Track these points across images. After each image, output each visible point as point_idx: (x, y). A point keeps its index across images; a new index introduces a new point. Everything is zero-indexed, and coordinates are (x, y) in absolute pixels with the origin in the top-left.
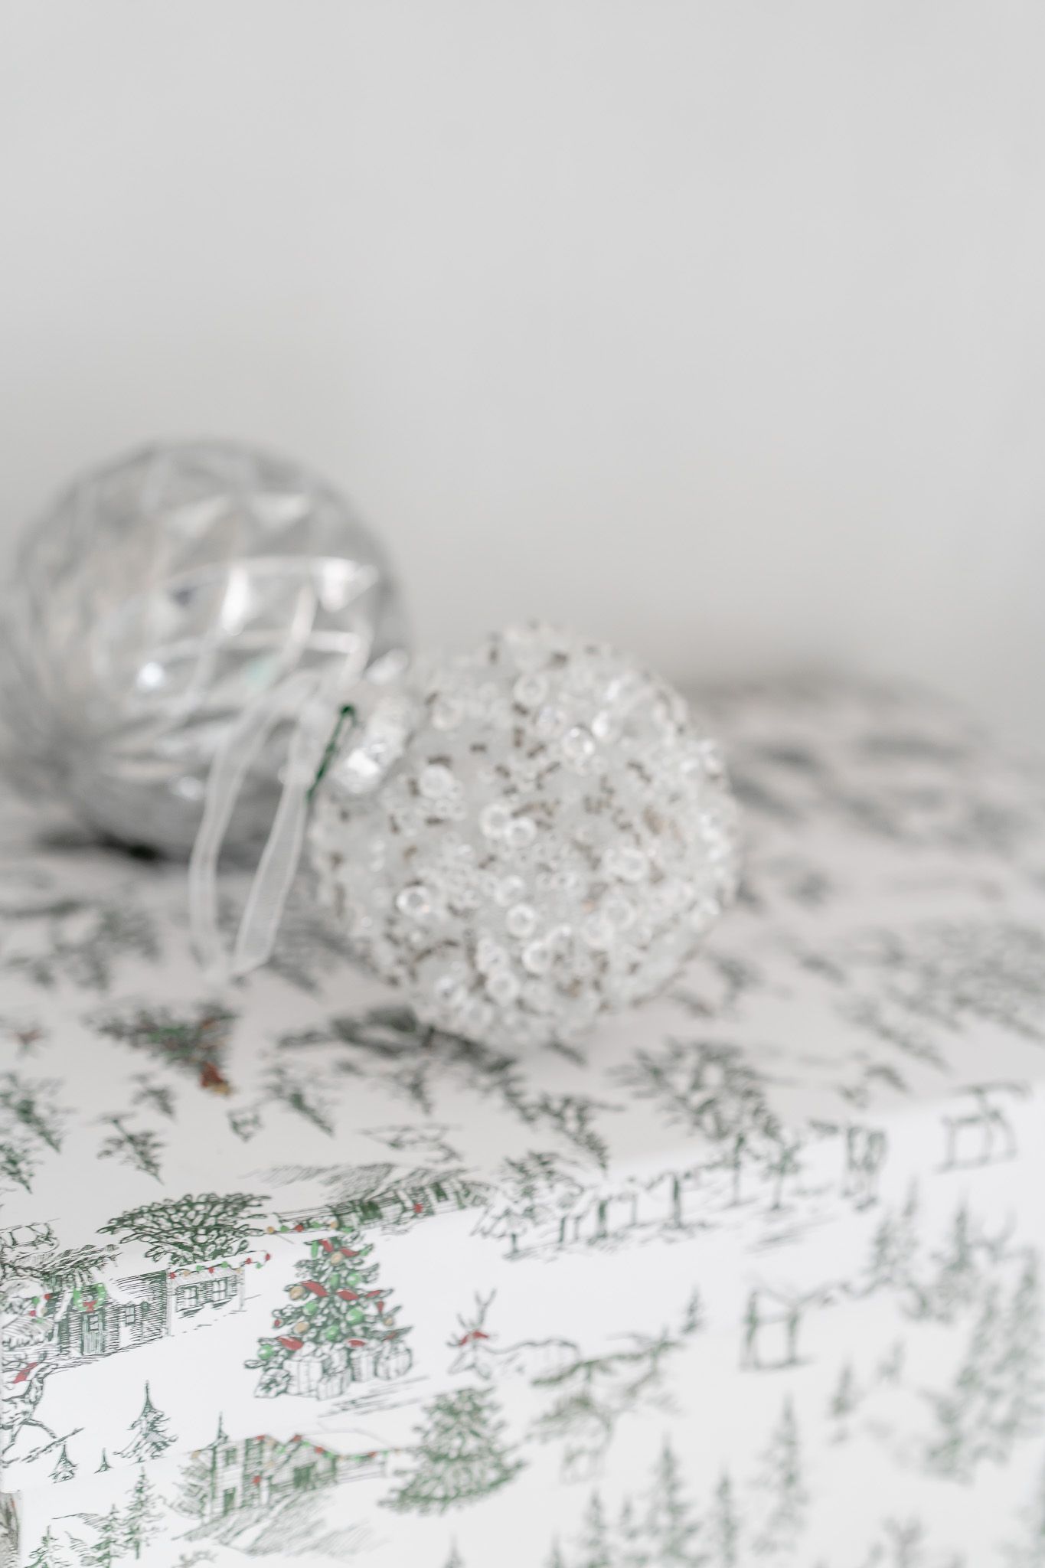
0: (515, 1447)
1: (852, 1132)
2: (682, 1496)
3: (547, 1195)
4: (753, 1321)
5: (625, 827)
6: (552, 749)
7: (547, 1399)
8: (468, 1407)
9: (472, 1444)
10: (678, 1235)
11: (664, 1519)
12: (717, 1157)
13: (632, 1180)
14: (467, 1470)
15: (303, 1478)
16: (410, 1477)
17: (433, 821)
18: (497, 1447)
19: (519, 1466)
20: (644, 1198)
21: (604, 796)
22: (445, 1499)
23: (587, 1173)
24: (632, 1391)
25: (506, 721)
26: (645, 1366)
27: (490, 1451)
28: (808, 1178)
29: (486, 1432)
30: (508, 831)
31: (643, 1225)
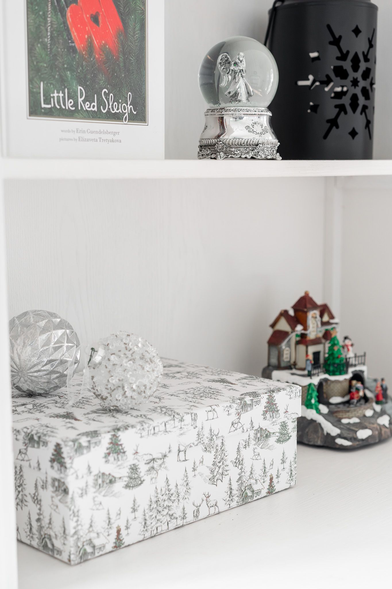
0: (143, 477)
1: (191, 414)
2: (170, 487)
3: (146, 426)
4: (179, 451)
5: (147, 362)
6: (133, 349)
7: (147, 467)
8: (135, 468)
9: (136, 476)
10: (166, 433)
11: (167, 492)
12: (171, 419)
13: (158, 423)
14: (136, 481)
15: (111, 482)
16: (127, 482)
17: (114, 365)
18: (140, 477)
19: (144, 480)
20: (160, 426)
21: (143, 356)
22: (133, 487)
23: (151, 422)
24: (160, 466)
25: (124, 346)
26: (162, 461)
27: (139, 477)
28: (186, 422)
29: (138, 473)
30: (128, 365)
31: (161, 431)
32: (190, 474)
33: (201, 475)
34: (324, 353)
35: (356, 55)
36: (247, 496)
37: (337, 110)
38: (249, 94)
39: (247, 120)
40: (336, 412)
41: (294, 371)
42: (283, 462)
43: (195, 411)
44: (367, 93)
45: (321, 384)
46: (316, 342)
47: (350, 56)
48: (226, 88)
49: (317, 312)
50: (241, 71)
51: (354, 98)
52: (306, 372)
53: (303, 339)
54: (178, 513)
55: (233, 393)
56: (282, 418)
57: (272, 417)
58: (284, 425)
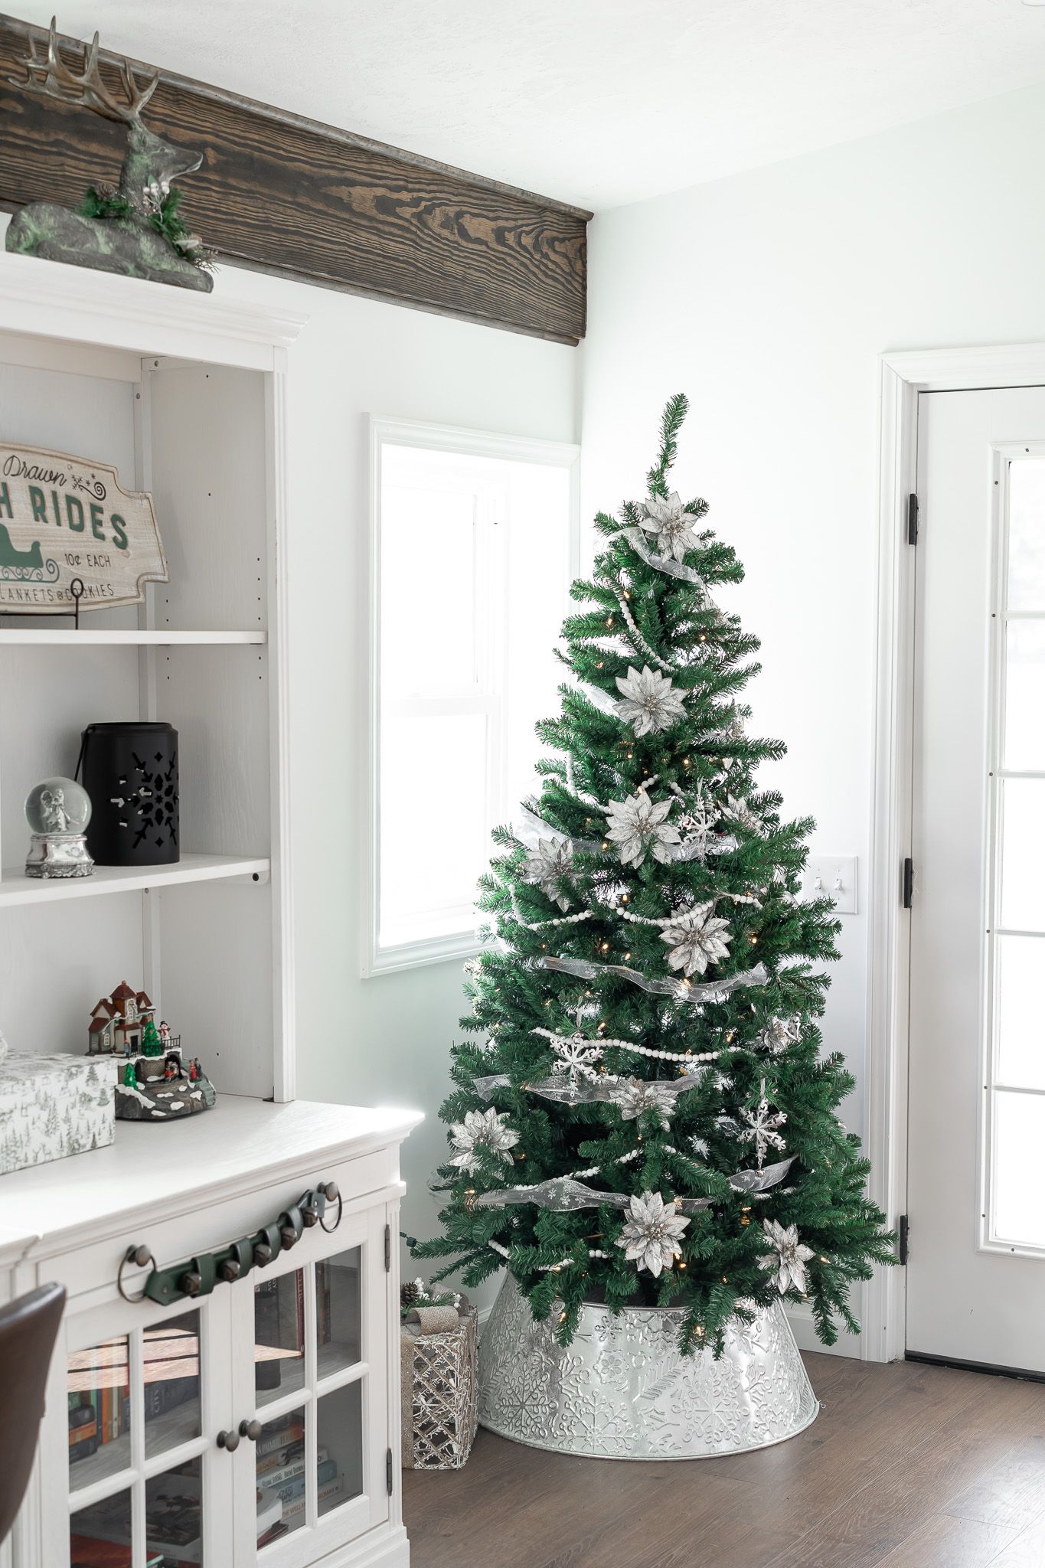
1: (31, 1080)
2: (16, 1136)
10: (12, 1094)
11: (14, 1140)
12: (15, 1084)
28: (27, 1086)
32: (31, 1127)
33: (39, 1128)
34: (142, 1038)
35: (159, 776)
36: (74, 1149)
37: (144, 823)
38: (67, 822)
39: (65, 847)
40: (152, 1088)
41: (114, 1054)
42: (104, 1122)
43: (33, 1078)
44: (171, 807)
45: (138, 1064)
46: (134, 1027)
47: (154, 778)
48: (48, 818)
49: (134, 1000)
50: (60, 805)
51: (159, 813)
52: (125, 1055)
53: (121, 1025)
54: (22, 1157)
55: (61, 1066)
56: (101, 1085)
57: (93, 1084)
58: (103, 1092)
